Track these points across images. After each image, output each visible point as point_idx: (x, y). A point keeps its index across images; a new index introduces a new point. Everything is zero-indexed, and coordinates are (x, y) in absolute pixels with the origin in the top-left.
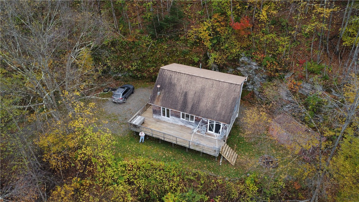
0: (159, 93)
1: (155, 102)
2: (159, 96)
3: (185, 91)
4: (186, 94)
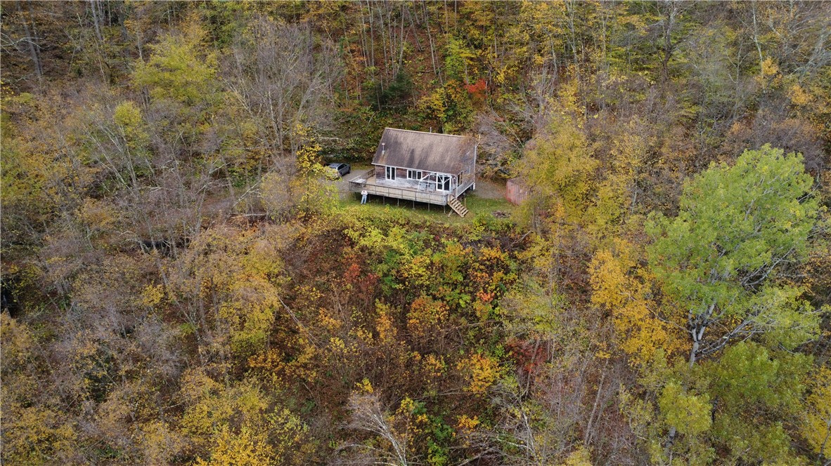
0: (383, 152)
1: (379, 161)
2: (384, 156)
3: (412, 148)
4: (413, 152)
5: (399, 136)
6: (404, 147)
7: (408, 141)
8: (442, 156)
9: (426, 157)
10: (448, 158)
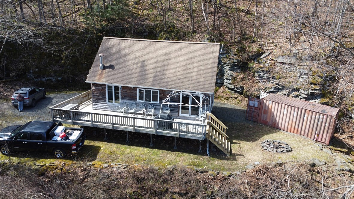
1: (97, 79)
2: (103, 71)
3: (141, 60)
4: (143, 64)
5: (123, 46)
6: (131, 58)
7: (135, 51)
8: (186, 68)
9: (164, 70)
10: (195, 71)
